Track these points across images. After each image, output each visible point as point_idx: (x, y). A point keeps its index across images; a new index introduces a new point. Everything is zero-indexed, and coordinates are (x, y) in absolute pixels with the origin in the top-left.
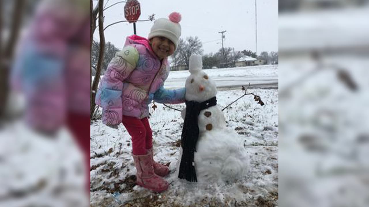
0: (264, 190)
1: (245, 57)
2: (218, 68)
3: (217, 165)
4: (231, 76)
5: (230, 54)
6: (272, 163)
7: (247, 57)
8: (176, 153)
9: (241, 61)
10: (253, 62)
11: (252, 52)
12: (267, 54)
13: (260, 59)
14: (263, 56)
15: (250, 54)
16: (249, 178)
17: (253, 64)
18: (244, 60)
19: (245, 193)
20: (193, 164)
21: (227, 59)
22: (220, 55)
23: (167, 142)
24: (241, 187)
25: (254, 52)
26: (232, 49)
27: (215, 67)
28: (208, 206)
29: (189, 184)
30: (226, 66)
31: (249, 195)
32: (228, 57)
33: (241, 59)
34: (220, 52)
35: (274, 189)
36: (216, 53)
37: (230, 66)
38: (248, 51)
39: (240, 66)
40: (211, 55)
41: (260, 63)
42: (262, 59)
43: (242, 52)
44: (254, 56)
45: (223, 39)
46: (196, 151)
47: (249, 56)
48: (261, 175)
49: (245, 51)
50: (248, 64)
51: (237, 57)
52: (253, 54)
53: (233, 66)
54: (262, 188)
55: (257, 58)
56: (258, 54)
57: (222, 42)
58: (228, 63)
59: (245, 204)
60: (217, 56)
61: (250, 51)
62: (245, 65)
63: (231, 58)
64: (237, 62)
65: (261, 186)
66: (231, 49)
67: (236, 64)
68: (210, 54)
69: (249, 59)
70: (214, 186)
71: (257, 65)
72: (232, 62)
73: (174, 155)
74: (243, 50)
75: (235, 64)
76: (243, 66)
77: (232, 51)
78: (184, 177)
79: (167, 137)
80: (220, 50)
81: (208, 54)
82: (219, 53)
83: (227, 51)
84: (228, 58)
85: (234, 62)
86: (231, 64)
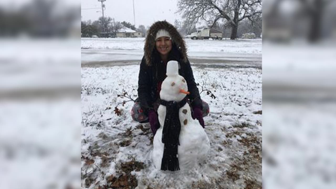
0: (226, 164)
1: (125, 29)
2: (99, 37)
3: (196, 153)
4: (119, 49)
5: (110, 24)
6: (218, 141)
7: (127, 28)
8: (138, 144)
9: (121, 31)
10: (133, 34)
11: (132, 24)
12: (144, 27)
13: (138, 32)
14: (140, 29)
15: (129, 26)
16: (211, 157)
17: (133, 36)
18: (124, 31)
19: (216, 170)
20: (177, 156)
21: (107, 28)
22: (100, 24)
23: (117, 133)
24: (211, 166)
25: (133, 25)
26: (112, 19)
27: (96, 36)
28: (199, 188)
29: (172, 173)
30: (107, 36)
31: (220, 171)
32: (108, 26)
33: (122, 30)
34: (100, 21)
35: (231, 163)
36: (96, 21)
37: (112, 36)
38: (128, 23)
39: (121, 37)
40: (90, 23)
41: (139, 35)
42: (141, 32)
43: (122, 23)
44: (133, 28)
45: (103, 9)
46: (179, 145)
47: (129, 27)
48: (217, 153)
49: (124, 22)
50: (128, 35)
51: (117, 27)
52: (132, 26)
53: (114, 36)
54: (224, 164)
55: (136, 31)
56: (137, 27)
57: (102, 11)
58: (109, 33)
59: (222, 179)
60: (96, 24)
61: (129, 23)
62: (125, 36)
63: (112, 28)
64: (118, 33)
65: (222, 162)
66: (110, 19)
67: (117, 35)
68: (88, 21)
69: (129, 30)
70: (193, 171)
71: (136, 37)
72: (113, 32)
73: (137, 147)
74: (123, 21)
75: (115, 34)
76: (124, 37)
77: (112, 21)
78: (167, 168)
79: (114, 127)
80: (100, 19)
81: (86, 21)
82: (98, 22)
83: (107, 20)
84: (109, 28)
85: (115, 32)
86: (112, 34)
